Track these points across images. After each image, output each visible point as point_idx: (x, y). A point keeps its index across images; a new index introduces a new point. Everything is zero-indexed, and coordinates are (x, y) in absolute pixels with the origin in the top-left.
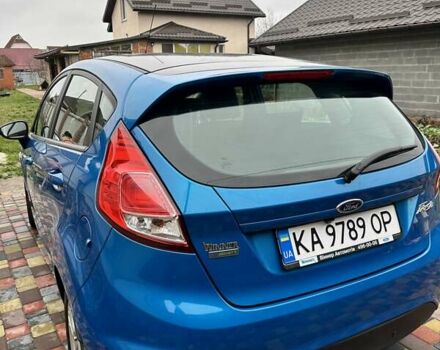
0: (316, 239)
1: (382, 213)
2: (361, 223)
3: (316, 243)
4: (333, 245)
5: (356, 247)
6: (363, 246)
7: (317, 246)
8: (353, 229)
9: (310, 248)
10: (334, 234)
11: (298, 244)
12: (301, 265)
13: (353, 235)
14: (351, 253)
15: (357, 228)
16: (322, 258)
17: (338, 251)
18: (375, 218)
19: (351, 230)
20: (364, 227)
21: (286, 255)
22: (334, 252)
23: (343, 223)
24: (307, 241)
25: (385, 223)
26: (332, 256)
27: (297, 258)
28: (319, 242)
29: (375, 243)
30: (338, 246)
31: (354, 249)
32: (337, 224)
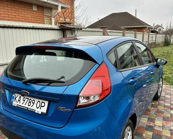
0: (19, 100)
1: (42, 102)
2: (33, 102)
3: (19, 101)
4: (22, 104)
5: (28, 108)
6: (30, 109)
7: (19, 102)
8: (30, 102)
9: (17, 101)
10: (24, 101)
11: (15, 99)
12: (13, 105)
13: (29, 104)
14: (25, 109)
15: (31, 102)
16: (18, 106)
17: (23, 106)
18: (39, 102)
19: (29, 102)
20: (34, 103)
21: (12, 100)
22: (21, 106)
23: (28, 99)
24: (17, 99)
25: (41, 106)
26: (20, 107)
27: (14, 102)
28: (20, 101)
29: (34, 111)
30: (23, 105)
31: (27, 109)
32: (27, 98)
